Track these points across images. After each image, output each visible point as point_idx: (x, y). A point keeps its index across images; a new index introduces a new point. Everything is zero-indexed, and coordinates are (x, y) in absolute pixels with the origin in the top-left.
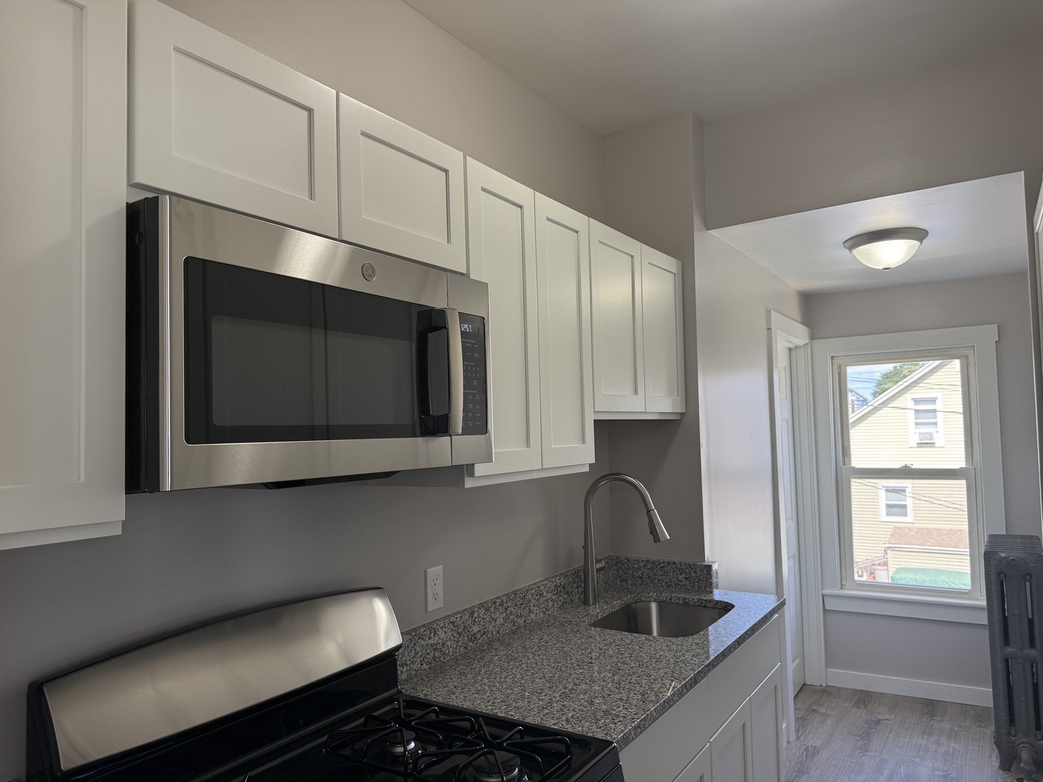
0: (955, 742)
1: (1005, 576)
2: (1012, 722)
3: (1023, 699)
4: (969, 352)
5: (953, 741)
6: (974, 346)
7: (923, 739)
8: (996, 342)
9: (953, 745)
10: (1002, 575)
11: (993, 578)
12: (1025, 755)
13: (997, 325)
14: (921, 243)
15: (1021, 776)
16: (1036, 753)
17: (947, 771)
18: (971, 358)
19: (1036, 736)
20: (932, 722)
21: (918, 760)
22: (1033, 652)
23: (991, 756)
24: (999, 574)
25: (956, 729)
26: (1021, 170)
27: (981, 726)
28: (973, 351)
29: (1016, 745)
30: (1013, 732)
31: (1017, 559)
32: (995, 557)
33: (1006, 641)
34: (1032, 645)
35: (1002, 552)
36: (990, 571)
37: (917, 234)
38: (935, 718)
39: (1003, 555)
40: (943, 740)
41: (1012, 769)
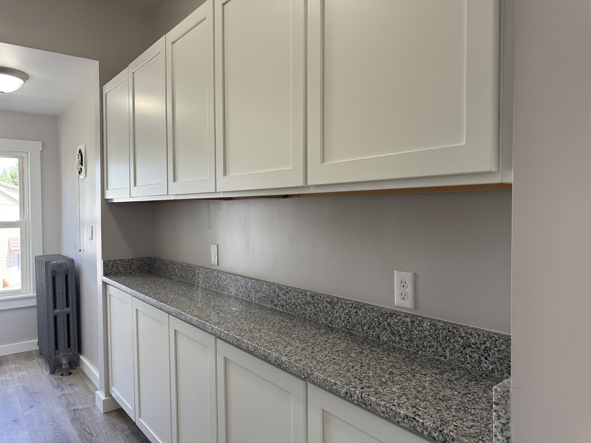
0: (21, 372)
1: (56, 272)
2: (57, 348)
3: (63, 334)
4: (25, 155)
5: (20, 371)
6: (28, 152)
7: (2, 377)
8: (41, 151)
9: (20, 373)
10: (54, 273)
11: (50, 275)
12: (64, 362)
13: (41, 142)
14: (24, 82)
15: (61, 373)
16: (69, 359)
17: (24, 386)
18: (25, 159)
19: (68, 351)
20: (3, 367)
21: (5, 387)
22: (68, 309)
23: (42, 371)
24: (52, 272)
25: (18, 366)
26: (98, 60)
27: (31, 360)
28: (27, 154)
29: (59, 358)
30: (57, 353)
31: (63, 263)
32: (51, 264)
33: (55, 307)
34: (67, 306)
35: (54, 261)
36: (48, 272)
38: (4, 365)
39: (55, 262)
40: (14, 373)
41: (56, 372)
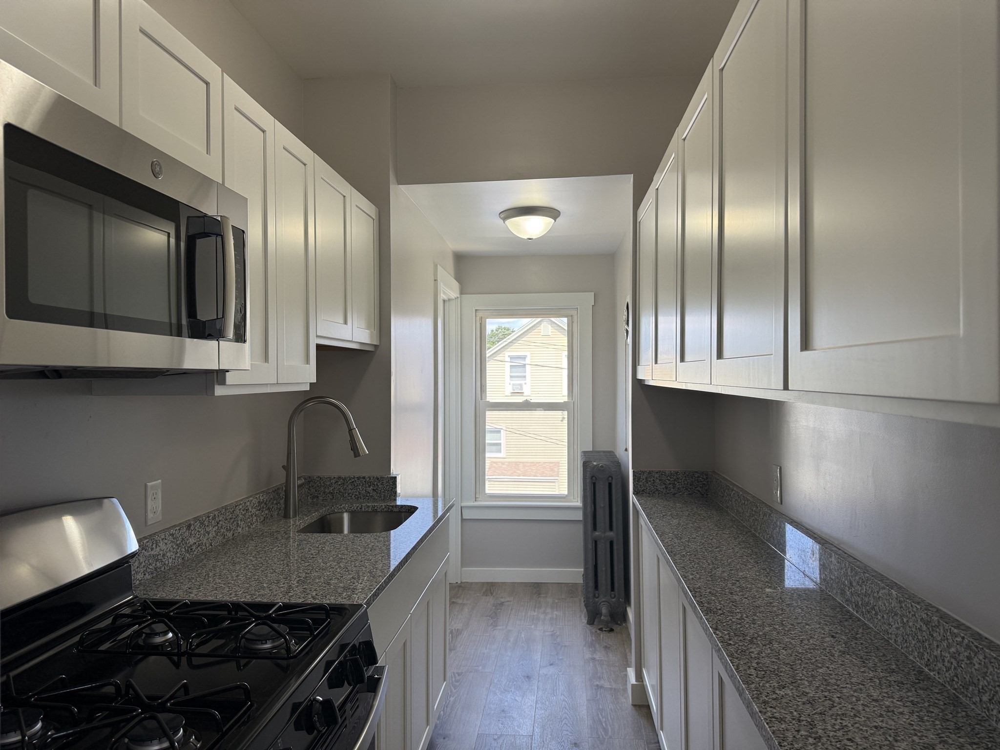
0: (557, 611)
1: (596, 478)
2: (596, 587)
3: (604, 569)
4: (574, 312)
5: (555, 610)
6: (577, 308)
7: (535, 611)
8: (593, 306)
9: (555, 612)
10: (594, 478)
11: (588, 481)
12: (604, 610)
13: (593, 293)
14: (555, 221)
15: (601, 627)
16: (611, 607)
17: (553, 631)
18: (575, 318)
19: (611, 596)
20: (540, 598)
21: (533, 627)
22: (611, 534)
23: (580, 616)
24: (592, 478)
25: (556, 601)
26: (631, 174)
27: (572, 597)
28: (576, 312)
29: (598, 604)
30: (597, 595)
31: (604, 466)
32: (590, 465)
33: (595, 528)
34: (611, 529)
35: (594, 462)
36: (586, 476)
37: (552, 213)
38: (542, 596)
39: (595, 463)
40: (549, 610)
41: (595, 623)
